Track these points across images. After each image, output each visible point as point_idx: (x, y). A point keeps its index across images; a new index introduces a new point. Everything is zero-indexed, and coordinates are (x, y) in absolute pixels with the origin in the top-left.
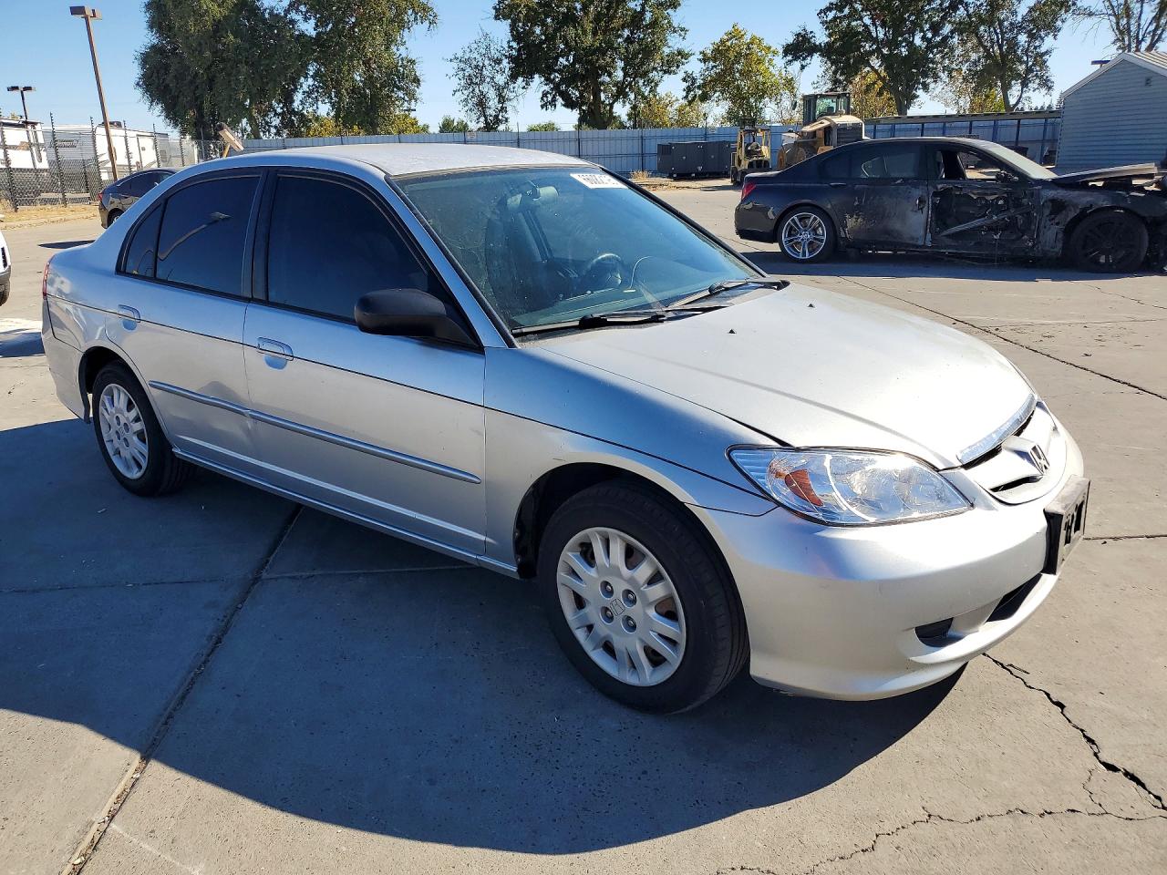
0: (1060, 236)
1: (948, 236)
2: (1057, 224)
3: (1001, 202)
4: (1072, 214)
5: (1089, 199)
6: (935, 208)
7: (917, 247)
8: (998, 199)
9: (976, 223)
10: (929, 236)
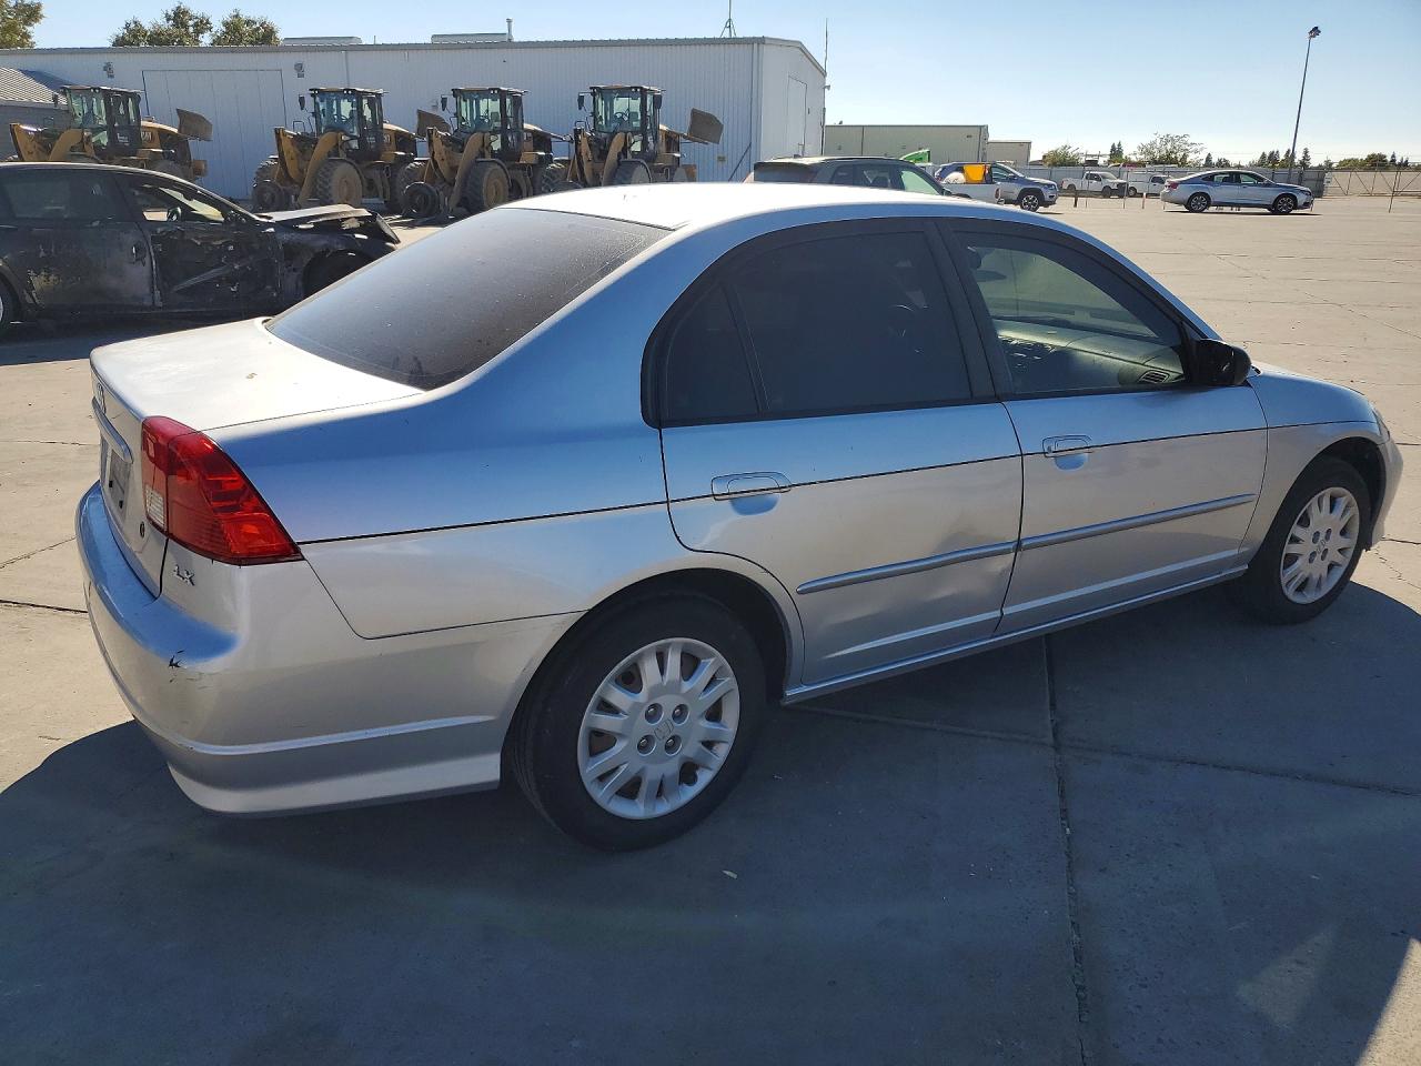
0: (300, 284)
1: (178, 292)
2: (294, 270)
3: (231, 248)
4: (307, 260)
5: (323, 242)
6: (158, 256)
7: (145, 308)
8: (227, 244)
9: (213, 273)
10: (157, 293)
